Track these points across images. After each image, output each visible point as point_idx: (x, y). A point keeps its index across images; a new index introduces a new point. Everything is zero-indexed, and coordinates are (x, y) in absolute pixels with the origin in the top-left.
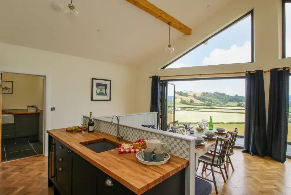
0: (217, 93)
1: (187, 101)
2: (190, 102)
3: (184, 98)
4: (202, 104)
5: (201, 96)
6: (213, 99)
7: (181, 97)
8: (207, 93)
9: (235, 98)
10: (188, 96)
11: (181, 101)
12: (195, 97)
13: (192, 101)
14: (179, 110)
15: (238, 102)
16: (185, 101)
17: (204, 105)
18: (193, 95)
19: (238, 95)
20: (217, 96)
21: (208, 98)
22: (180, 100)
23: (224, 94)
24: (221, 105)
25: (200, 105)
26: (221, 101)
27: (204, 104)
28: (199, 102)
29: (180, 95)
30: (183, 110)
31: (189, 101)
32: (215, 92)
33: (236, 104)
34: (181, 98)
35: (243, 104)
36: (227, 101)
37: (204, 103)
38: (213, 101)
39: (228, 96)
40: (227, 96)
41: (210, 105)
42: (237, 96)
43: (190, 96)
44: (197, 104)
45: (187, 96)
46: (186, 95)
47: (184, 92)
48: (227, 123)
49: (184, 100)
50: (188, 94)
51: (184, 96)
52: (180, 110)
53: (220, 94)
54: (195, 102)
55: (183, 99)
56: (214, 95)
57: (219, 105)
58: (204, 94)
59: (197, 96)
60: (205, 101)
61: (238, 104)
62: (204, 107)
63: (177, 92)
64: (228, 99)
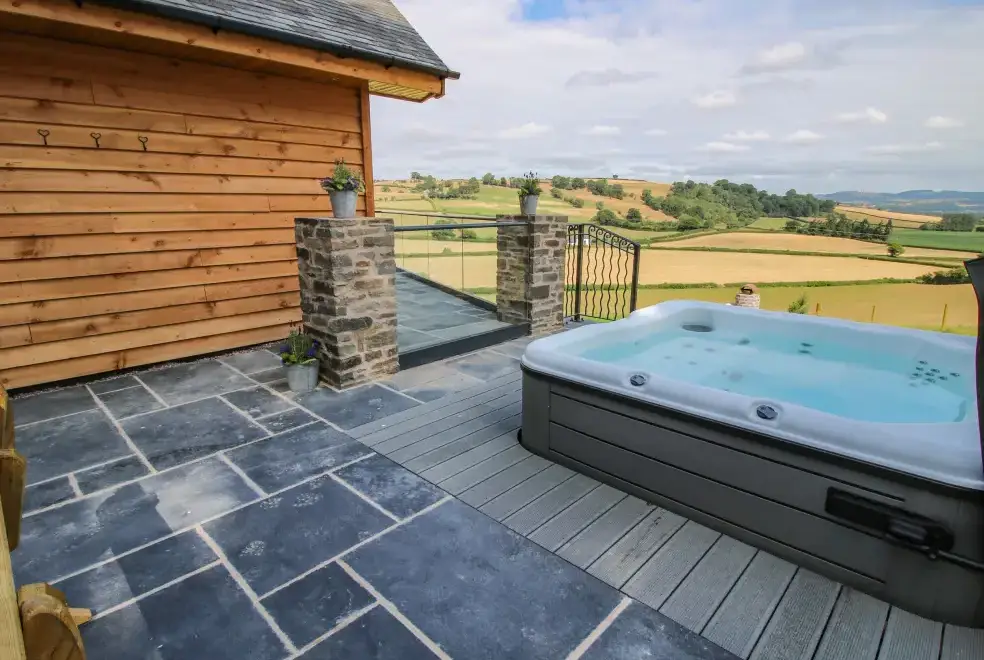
0: (723, 184)
1: (619, 213)
2: (627, 217)
3: (611, 204)
4: (670, 223)
5: (669, 195)
6: (709, 207)
7: (599, 198)
8: (690, 185)
9: (784, 202)
10: (625, 195)
11: (599, 213)
12: (647, 199)
13: (634, 215)
15: (793, 214)
16: (610, 214)
17: (673, 227)
18: (639, 193)
19: (798, 193)
20: (725, 197)
21: (690, 203)
22: (594, 212)
23: (748, 190)
24: (730, 228)
25: (662, 227)
26: (733, 214)
27: (675, 224)
28: (659, 217)
29: (596, 194)
31: (625, 214)
32: (718, 184)
33: (783, 222)
34: (599, 205)
35: (803, 224)
36: (755, 213)
37: (674, 220)
38: (707, 215)
39: (763, 195)
40: (758, 194)
41: (691, 228)
43: (631, 195)
44: (649, 223)
46: (617, 193)
49: (607, 211)
50: (625, 191)
51: (612, 196)
53: (734, 189)
54: (643, 216)
55: (605, 208)
56: (715, 192)
57: (723, 226)
58: (681, 189)
59: (655, 195)
60: (679, 215)
61: (788, 224)
62: (675, 233)
63: (586, 181)
64: (761, 205)
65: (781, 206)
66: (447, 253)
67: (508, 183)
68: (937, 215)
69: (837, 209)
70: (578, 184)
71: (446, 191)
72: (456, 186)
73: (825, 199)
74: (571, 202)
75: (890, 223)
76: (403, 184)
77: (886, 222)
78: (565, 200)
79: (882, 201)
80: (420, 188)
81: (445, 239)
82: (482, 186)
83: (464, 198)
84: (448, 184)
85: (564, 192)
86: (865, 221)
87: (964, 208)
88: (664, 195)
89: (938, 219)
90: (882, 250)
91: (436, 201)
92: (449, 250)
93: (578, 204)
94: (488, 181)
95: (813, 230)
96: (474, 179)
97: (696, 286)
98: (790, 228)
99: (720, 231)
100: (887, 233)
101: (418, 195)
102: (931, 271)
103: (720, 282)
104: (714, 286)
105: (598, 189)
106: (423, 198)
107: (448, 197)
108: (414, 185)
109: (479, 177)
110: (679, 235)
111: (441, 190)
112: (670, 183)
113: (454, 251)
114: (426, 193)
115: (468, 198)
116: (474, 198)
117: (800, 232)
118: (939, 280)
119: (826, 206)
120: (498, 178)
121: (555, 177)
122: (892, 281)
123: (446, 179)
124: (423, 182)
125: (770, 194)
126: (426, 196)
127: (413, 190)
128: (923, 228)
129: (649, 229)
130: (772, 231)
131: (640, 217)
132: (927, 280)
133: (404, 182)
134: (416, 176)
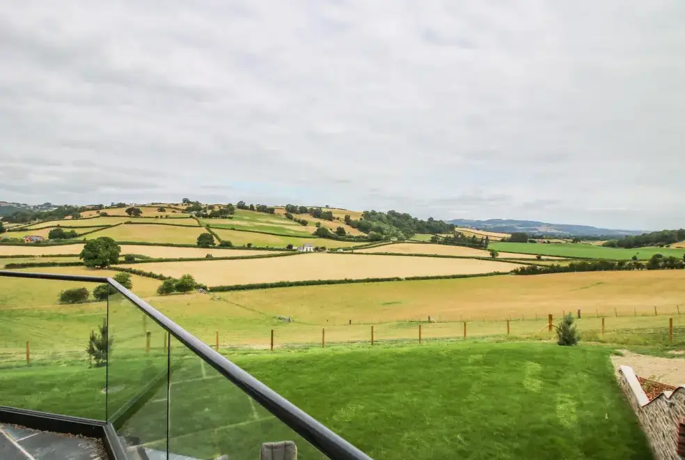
0: (392, 213)
1: (331, 229)
2: (336, 232)
3: (325, 223)
4: (363, 237)
5: (361, 219)
6: (386, 227)
7: (317, 220)
8: (374, 213)
9: (427, 225)
10: (334, 218)
11: (318, 230)
12: (348, 221)
13: (341, 231)
14: (310, 252)
15: (434, 232)
16: (326, 231)
17: (366, 240)
18: (343, 217)
19: (434, 219)
20: (394, 221)
21: (375, 224)
22: (315, 229)
23: (406, 217)
24: (401, 240)
25: (359, 239)
26: (400, 232)
27: (367, 238)
28: (356, 233)
29: (315, 217)
30: (320, 251)
31: (336, 230)
32: (390, 212)
33: (428, 237)
34: (318, 225)
35: (441, 238)
36: (412, 231)
37: (366, 235)
38: (385, 231)
39: (415, 220)
40: (411, 219)
41: (377, 240)
42: (431, 219)
43: (338, 219)
44: (350, 237)
45: (331, 220)
46: (329, 217)
47: (324, 210)
48: (407, 279)
49: (323, 229)
50: (334, 215)
51: (325, 219)
52: (312, 251)
53: (398, 215)
54: (347, 232)
55: (321, 226)
56: (388, 217)
57: (396, 239)
58: (367, 215)
59: (352, 218)
60: (368, 232)
61: (432, 238)
62: (367, 243)
63: (308, 208)
64: (415, 226)
65: (427, 227)
66: (209, 258)
67: (255, 208)
68: (509, 233)
69: (457, 229)
70: (303, 210)
71: (209, 212)
72: (217, 209)
73: (450, 223)
74: (299, 221)
75: (487, 237)
76: (177, 207)
77: (485, 238)
78: (295, 220)
79: (478, 225)
80: (189, 210)
81: (208, 247)
82: (237, 210)
83: (223, 218)
84: (211, 207)
85: (294, 215)
86: (474, 236)
87: (520, 230)
88: (359, 219)
89: (509, 236)
90: (487, 254)
91: (201, 219)
92: (211, 256)
93: (304, 223)
94: (242, 206)
95: (447, 242)
96: (231, 205)
97: (389, 280)
98: (434, 241)
99: (394, 243)
100: (487, 244)
101: (188, 215)
102: (518, 267)
103: (402, 276)
104: (398, 279)
105: (317, 213)
106: (191, 217)
107: (210, 217)
108: (185, 208)
109: (235, 203)
110: (370, 245)
111: (205, 211)
112: (362, 211)
113: (214, 256)
114: (194, 213)
115: (226, 218)
116: (231, 218)
117: (440, 243)
118: (523, 272)
119: (451, 227)
120: (248, 204)
121: (287, 206)
122: (498, 274)
123: (209, 204)
124: (191, 205)
125: (419, 219)
126: (194, 216)
127: (183, 211)
128: (503, 240)
129: (352, 241)
130: (424, 242)
131: (345, 233)
132: (516, 272)
133: (177, 205)
134: (186, 201)
